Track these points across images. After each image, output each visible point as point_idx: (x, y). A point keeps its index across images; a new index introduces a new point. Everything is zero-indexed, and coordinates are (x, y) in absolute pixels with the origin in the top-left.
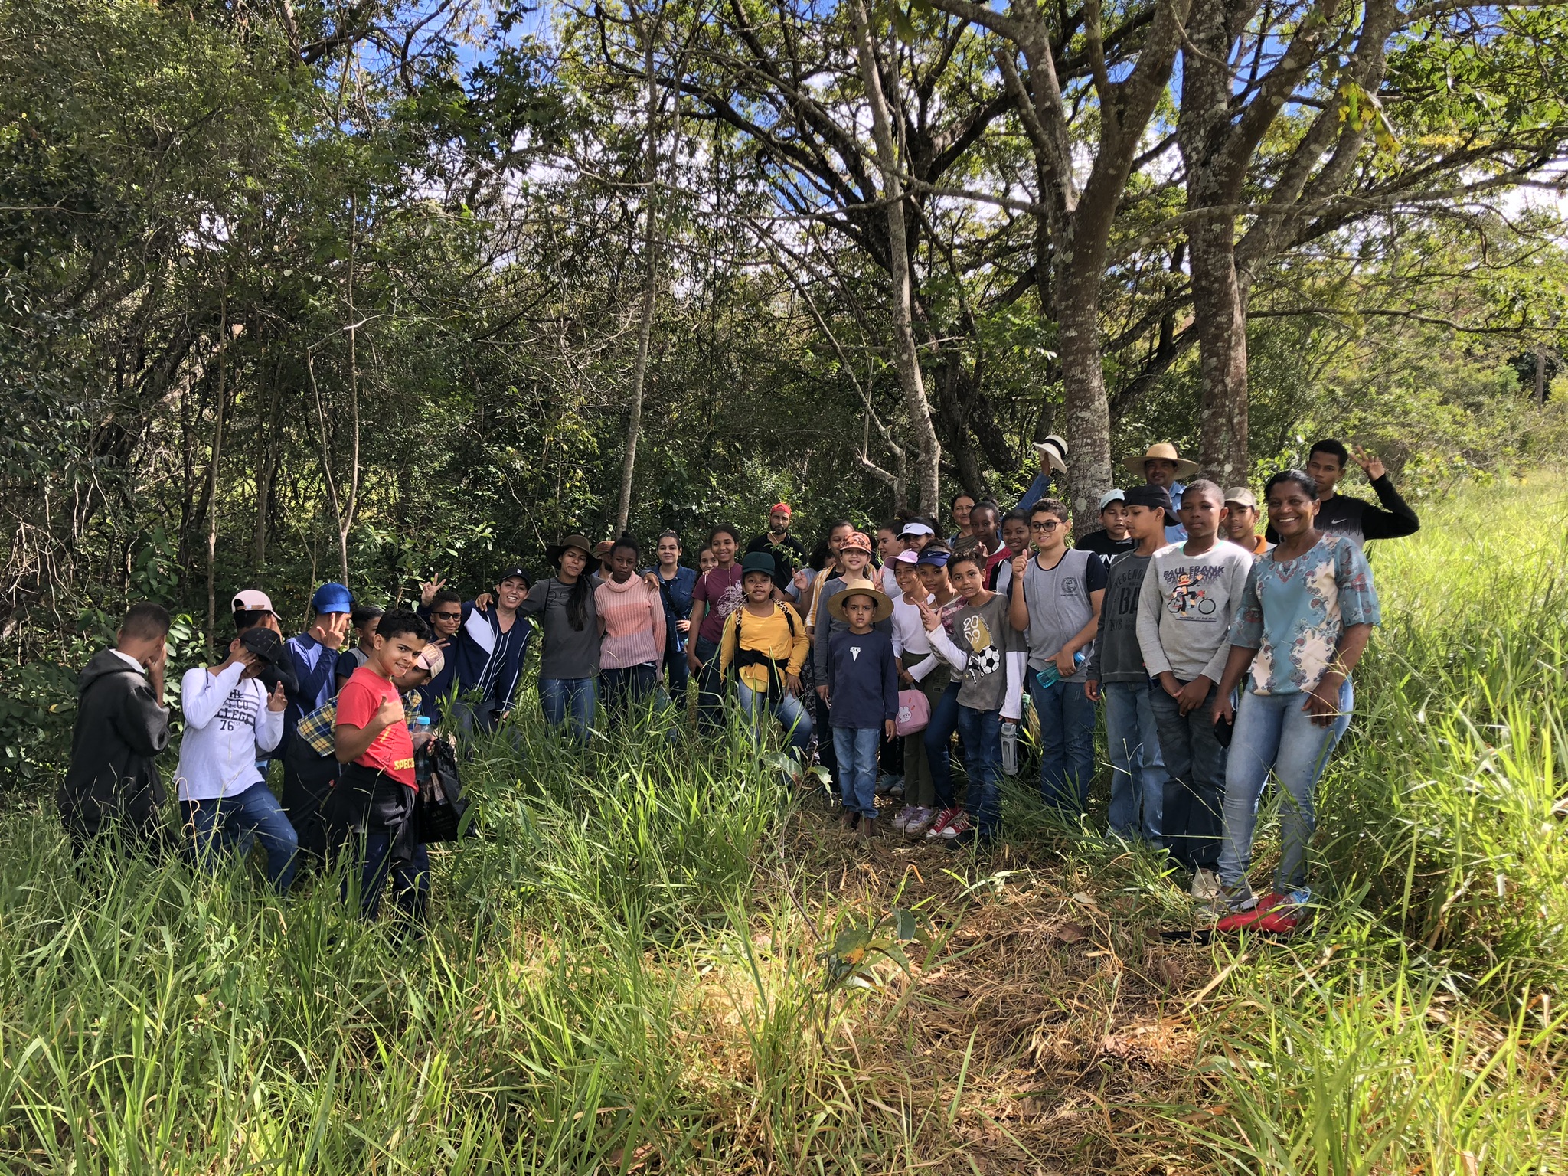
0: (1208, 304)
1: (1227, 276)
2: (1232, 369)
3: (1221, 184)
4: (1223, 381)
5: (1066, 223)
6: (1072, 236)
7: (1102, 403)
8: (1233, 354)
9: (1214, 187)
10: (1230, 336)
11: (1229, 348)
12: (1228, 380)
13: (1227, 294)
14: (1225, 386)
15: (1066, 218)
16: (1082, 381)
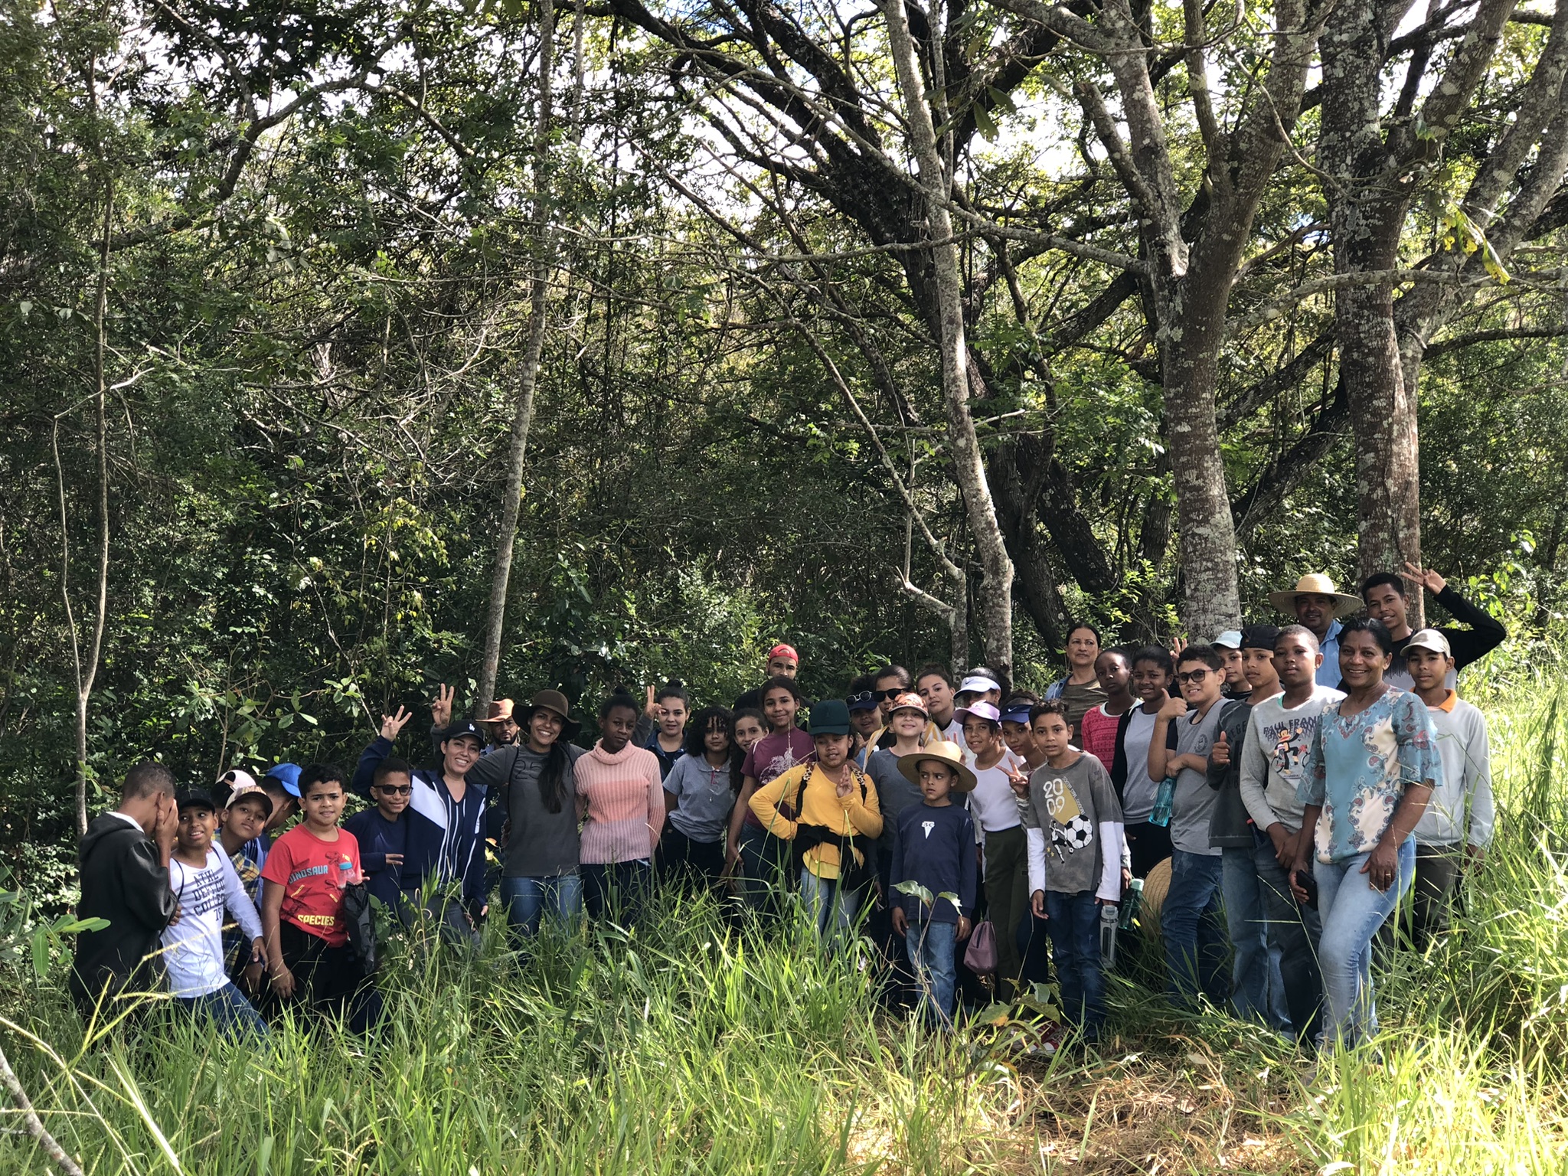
0: (1362, 384)
1: (1384, 348)
2: (1395, 467)
3: (1374, 230)
4: (1383, 484)
5: (1173, 292)
6: (1180, 309)
7: (1224, 516)
8: (1395, 448)
9: (1364, 233)
10: (1391, 425)
11: (1390, 441)
12: (1390, 483)
13: (1386, 371)
14: (1386, 490)
15: (1173, 284)
16: (1198, 489)
